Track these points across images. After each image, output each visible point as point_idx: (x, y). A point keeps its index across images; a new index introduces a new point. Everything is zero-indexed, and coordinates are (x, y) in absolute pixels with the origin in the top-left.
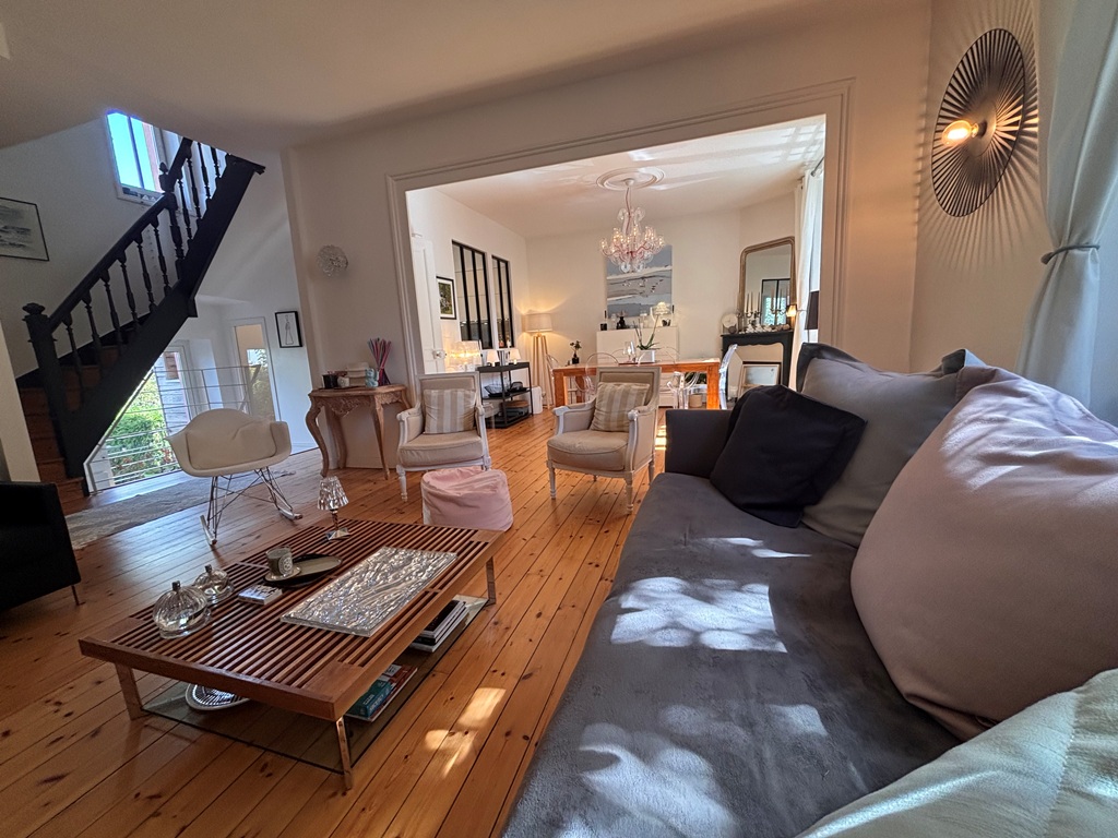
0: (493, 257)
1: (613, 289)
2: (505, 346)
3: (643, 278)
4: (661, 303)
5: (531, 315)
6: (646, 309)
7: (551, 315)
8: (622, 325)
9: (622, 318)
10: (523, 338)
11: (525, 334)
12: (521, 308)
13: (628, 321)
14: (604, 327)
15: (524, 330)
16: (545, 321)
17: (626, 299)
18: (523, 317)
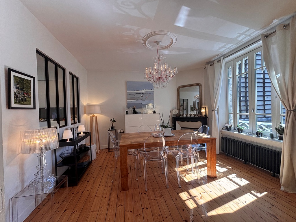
0: (70, 73)
1: (129, 96)
2: (75, 123)
3: (142, 93)
4: (151, 104)
5: (89, 106)
6: (144, 106)
7: (101, 106)
8: (135, 112)
9: (134, 109)
10: (85, 117)
11: (85, 115)
12: (84, 101)
13: (137, 110)
14: (127, 113)
15: (85, 113)
16: (98, 109)
17: (135, 101)
18: (85, 107)
